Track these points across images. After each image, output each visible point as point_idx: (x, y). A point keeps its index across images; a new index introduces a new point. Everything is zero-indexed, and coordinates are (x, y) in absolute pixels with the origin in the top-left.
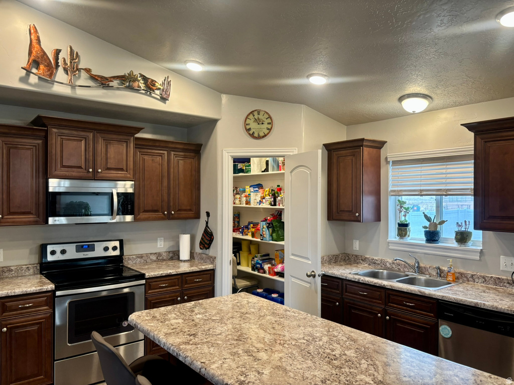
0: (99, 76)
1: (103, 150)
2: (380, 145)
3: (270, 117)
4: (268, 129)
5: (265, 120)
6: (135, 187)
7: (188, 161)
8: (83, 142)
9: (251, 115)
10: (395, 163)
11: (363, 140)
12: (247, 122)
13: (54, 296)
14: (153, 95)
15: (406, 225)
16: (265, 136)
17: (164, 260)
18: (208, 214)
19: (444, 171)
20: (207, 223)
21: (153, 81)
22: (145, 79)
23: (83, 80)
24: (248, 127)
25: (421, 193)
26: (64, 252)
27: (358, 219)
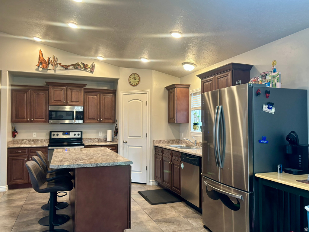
0: (64, 65)
1: (70, 94)
2: (188, 86)
3: (139, 76)
4: (138, 82)
5: (137, 77)
7: (110, 97)
8: (62, 91)
9: (131, 76)
12: (129, 79)
13: (48, 149)
14: (87, 71)
16: (137, 85)
17: (102, 141)
18: (117, 120)
20: (116, 125)
21: (86, 65)
22: (83, 65)
23: (59, 67)
24: (130, 81)
26: (58, 135)
27: (174, 122)
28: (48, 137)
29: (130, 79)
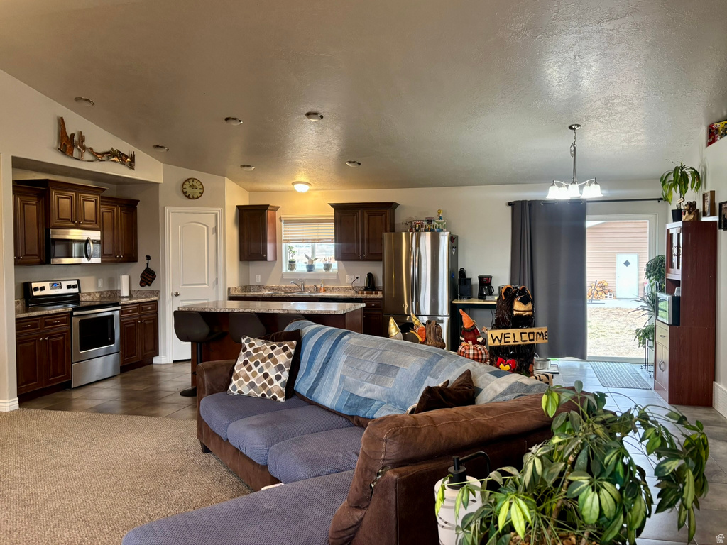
0: (97, 153)
1: (82, 206)
2: (275, 209)
3: (201, 184)
4: (200, 193)
5: (198, 186)
6: (102, 236)
7: (130, 214)
9: (187, 182)
10: (286, 222)
11: (268, 205)
13: (72, 315)
15: (294, 262)
16: (198, 198)
18: (148, 258)
19: (316, 228)
20: (148, 264)
21: (125, 155)
22: (120, 154)
23: (88, 156)
24: (185, 191)
25: (303, 241)
26: (43, 289)
27: (265, 259)
28: (19, 294)
29: (185, 186)
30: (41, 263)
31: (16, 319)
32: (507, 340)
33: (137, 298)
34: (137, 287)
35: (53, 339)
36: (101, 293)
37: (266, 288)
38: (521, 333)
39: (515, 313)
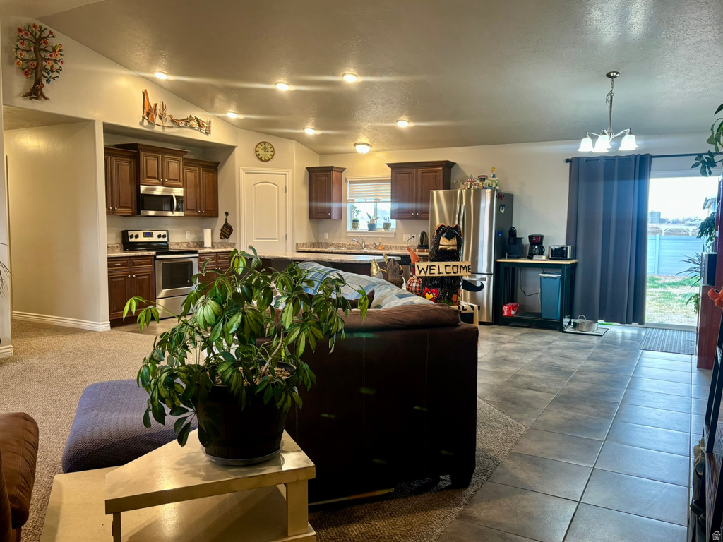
0: (175, 120)
1: (167, 166)
2: (342, 170)
3: (272, 147)
4: (271, 155)
5: (269, 149)
6: (185, 192)
7: (211, 175)
8: (156, 161)
9: (260, 145)
10: (351, 182)
11: (333, 167)
13: (155, 259)
14: (202, 131)
15: (358, 221)
16: (270, 160)
20: (226, 219)
21: (202, 121)
22: (198, 121)
24: (257, 153)
26: (137, 236)
27: (329, 218)
28: (119, 240)
29: (258, 149)
30: (133, 215)
31: (108, 258)
32: (432, 271)
33: (218, 248)
34: (217, 239)
35: (139, 278)
36: (188, 243)
37: (332, 245)
38: (446, 266)
39: (440, 247)
